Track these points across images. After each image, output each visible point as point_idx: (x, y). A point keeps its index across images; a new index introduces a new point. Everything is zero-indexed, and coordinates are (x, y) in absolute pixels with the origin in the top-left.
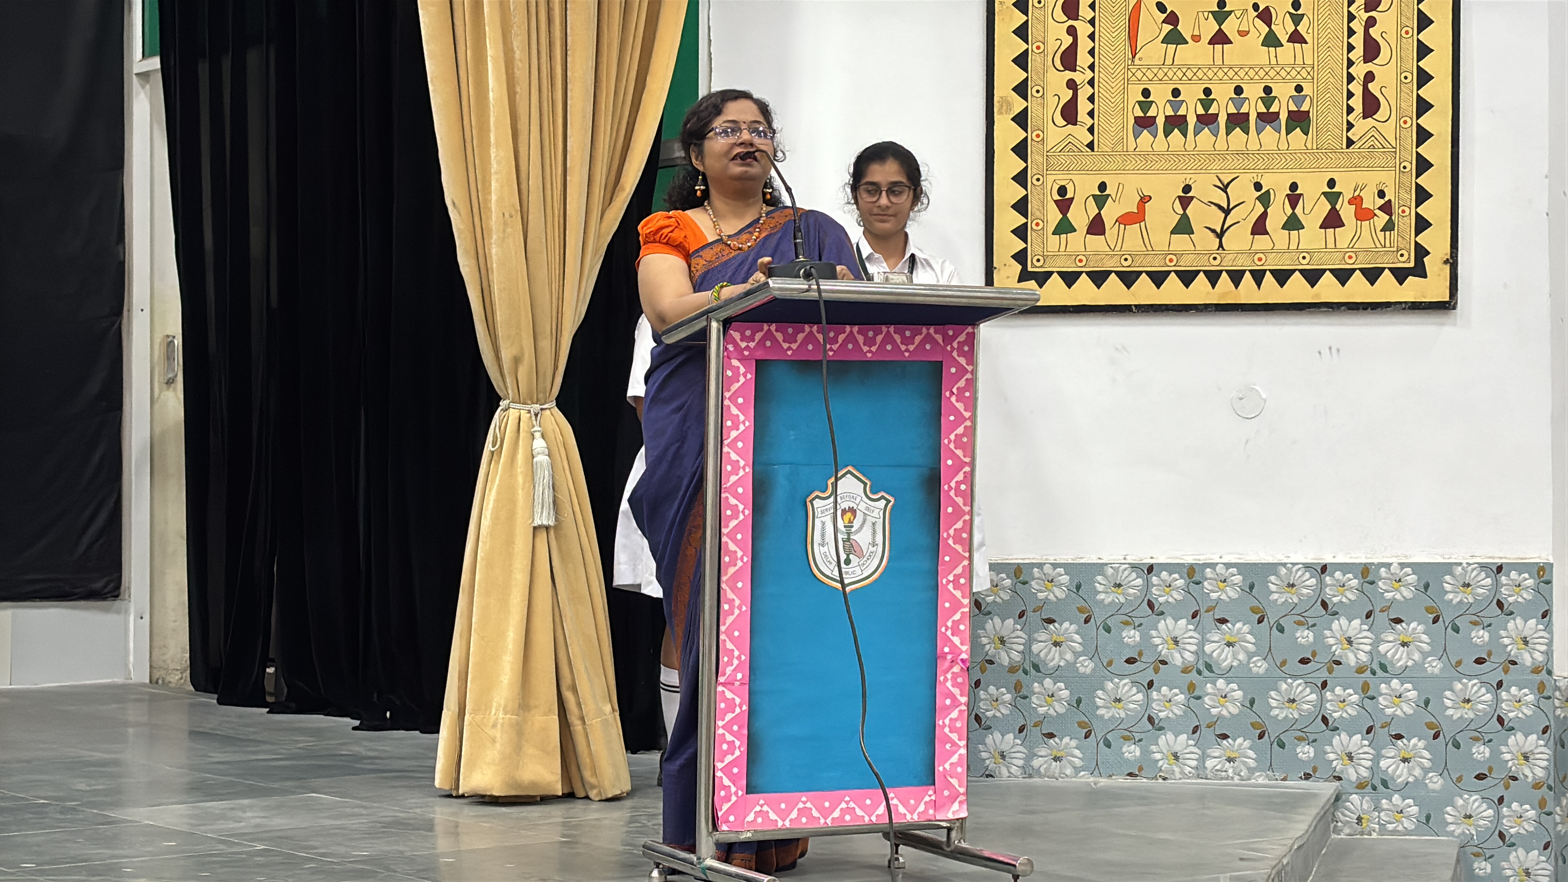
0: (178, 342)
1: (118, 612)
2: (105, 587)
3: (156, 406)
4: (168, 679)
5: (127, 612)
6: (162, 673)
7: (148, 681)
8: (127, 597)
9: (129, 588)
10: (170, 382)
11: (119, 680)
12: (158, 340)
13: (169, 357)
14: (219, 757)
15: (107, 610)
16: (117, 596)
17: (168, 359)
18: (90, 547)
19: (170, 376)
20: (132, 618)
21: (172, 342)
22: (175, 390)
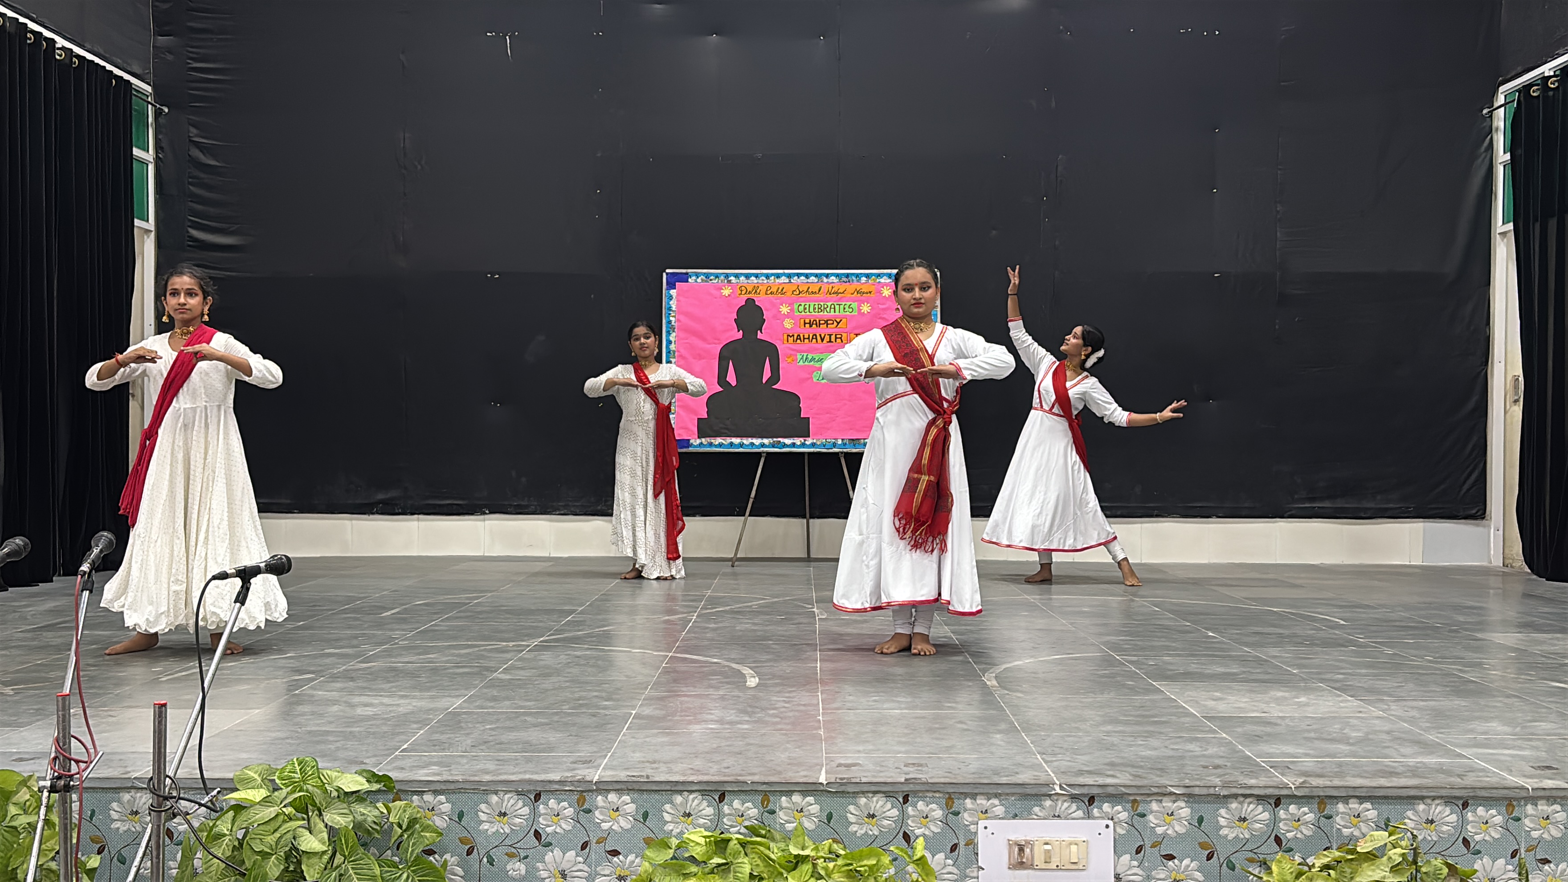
0: (1521, 379)
1: (1484, 526)
2: (1477, 513)
3: (1508, 415)
4: (1514, 565)
5: (1489, 527)
6: (1511, 561)
7: (1502, 565)
8: (1489, 518)
9: (1491, 514)
10: (1516, 401)
11: (1485, 564)
12: (1509, 378)
13: (1516, 387)
14: (1546, 610)
15: (1478, 525)
16: (1484, 518)
17: (1515, 388)
18: (1468, 490)
19: (1516, 398)
20: (1492, 530)
21: (1518, 379)
22: (1519, 406)
